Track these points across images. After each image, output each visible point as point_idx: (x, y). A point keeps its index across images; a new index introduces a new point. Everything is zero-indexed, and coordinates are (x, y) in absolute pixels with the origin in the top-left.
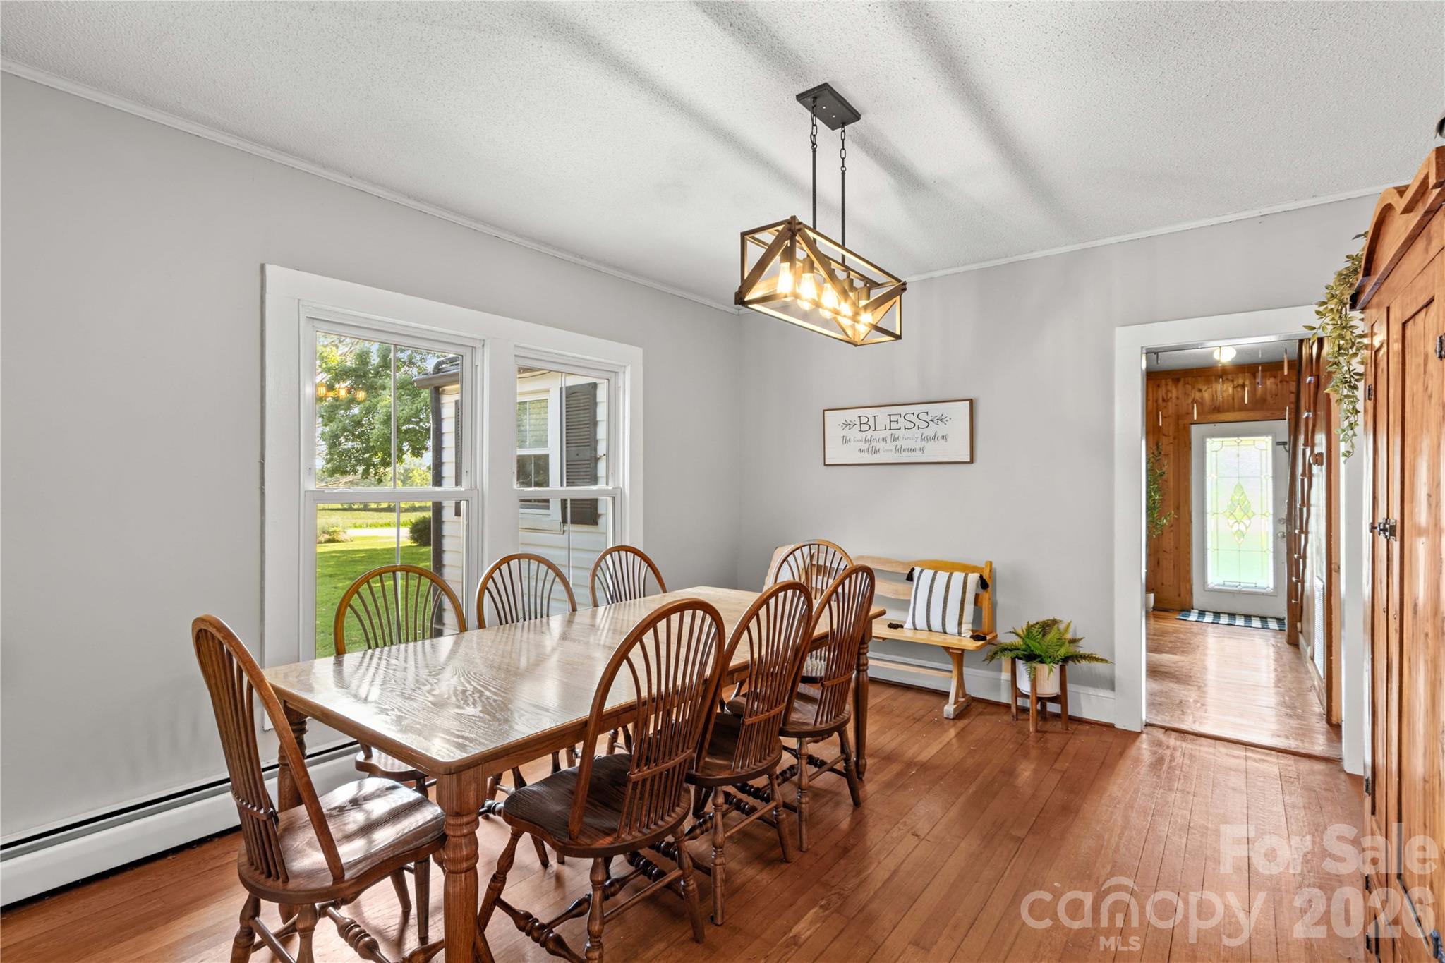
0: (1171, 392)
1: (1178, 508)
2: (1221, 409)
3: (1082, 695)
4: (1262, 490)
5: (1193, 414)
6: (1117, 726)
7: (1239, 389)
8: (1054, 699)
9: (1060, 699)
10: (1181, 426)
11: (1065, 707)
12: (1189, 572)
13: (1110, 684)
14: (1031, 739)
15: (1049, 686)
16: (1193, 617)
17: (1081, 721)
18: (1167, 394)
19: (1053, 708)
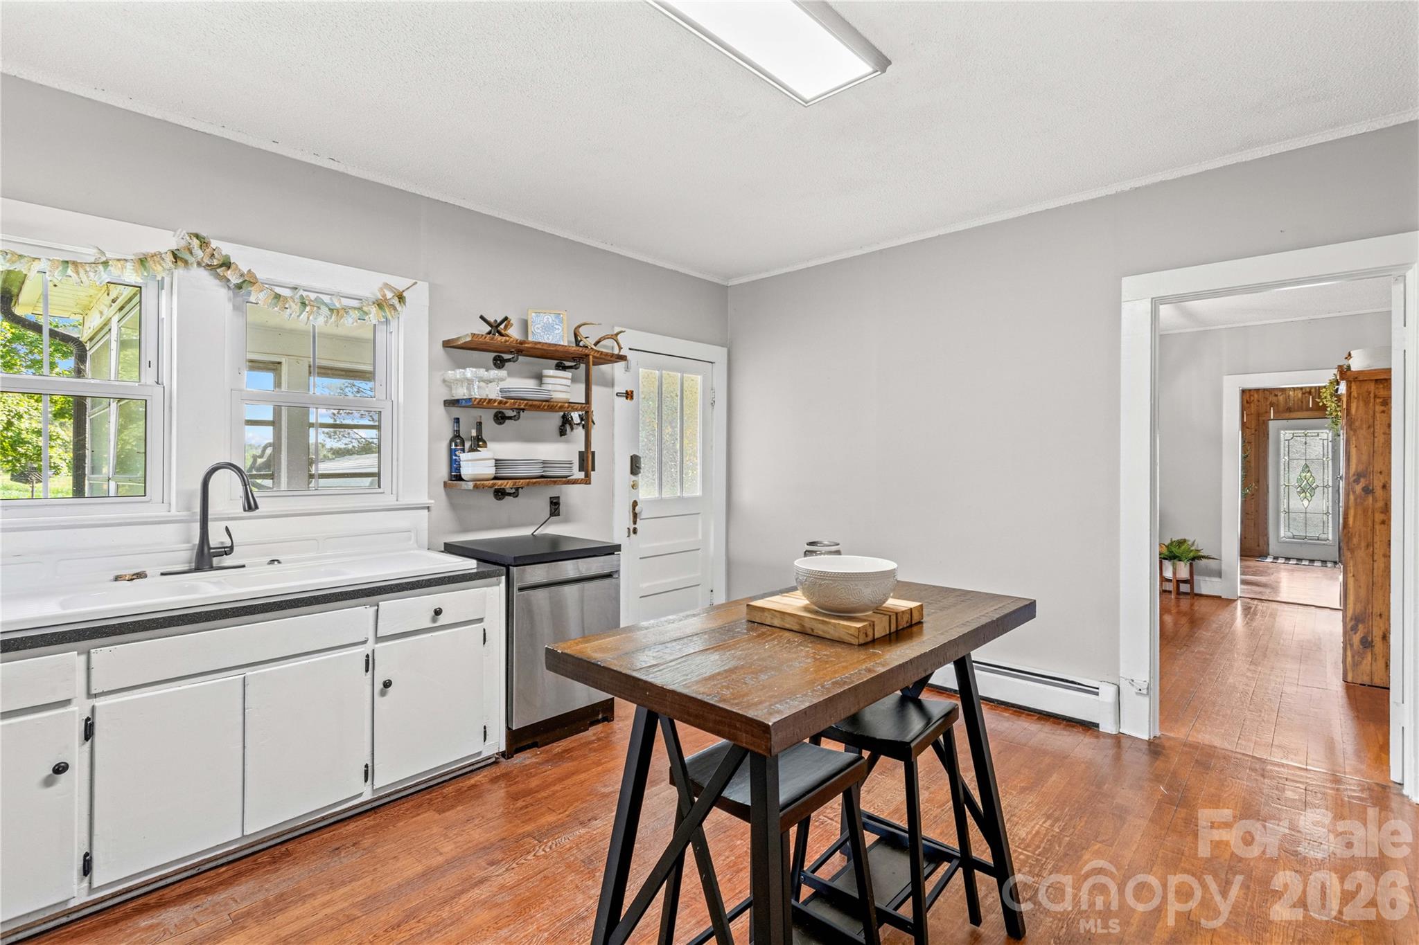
0: (1253, 396)
1: (1258, 482)
2: (1292, 410)
3: (1201, 582)
4: (1324, 469)
5: (1270, 412)
6: (1223, 597)
7: (1307, 395)
8: (1185, 582)
9: (1189, 581)
10: (1261, 422)
11: (1192, 588)
12: (1266, 528)
13: (1219, 574)
14: (1173, 601)
15: (1183, 572)
16: (1269, 560)
17: (1201, 595)
18: (1250, 398)
19: (1184, 588)
